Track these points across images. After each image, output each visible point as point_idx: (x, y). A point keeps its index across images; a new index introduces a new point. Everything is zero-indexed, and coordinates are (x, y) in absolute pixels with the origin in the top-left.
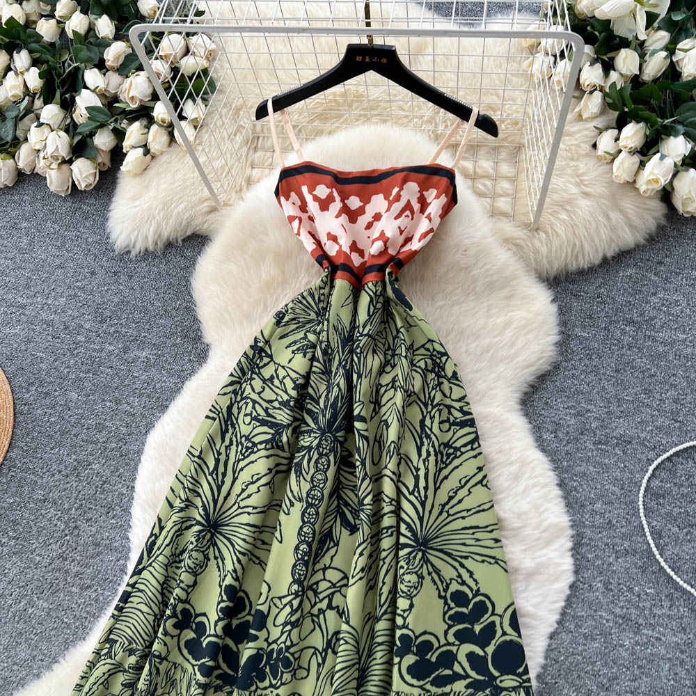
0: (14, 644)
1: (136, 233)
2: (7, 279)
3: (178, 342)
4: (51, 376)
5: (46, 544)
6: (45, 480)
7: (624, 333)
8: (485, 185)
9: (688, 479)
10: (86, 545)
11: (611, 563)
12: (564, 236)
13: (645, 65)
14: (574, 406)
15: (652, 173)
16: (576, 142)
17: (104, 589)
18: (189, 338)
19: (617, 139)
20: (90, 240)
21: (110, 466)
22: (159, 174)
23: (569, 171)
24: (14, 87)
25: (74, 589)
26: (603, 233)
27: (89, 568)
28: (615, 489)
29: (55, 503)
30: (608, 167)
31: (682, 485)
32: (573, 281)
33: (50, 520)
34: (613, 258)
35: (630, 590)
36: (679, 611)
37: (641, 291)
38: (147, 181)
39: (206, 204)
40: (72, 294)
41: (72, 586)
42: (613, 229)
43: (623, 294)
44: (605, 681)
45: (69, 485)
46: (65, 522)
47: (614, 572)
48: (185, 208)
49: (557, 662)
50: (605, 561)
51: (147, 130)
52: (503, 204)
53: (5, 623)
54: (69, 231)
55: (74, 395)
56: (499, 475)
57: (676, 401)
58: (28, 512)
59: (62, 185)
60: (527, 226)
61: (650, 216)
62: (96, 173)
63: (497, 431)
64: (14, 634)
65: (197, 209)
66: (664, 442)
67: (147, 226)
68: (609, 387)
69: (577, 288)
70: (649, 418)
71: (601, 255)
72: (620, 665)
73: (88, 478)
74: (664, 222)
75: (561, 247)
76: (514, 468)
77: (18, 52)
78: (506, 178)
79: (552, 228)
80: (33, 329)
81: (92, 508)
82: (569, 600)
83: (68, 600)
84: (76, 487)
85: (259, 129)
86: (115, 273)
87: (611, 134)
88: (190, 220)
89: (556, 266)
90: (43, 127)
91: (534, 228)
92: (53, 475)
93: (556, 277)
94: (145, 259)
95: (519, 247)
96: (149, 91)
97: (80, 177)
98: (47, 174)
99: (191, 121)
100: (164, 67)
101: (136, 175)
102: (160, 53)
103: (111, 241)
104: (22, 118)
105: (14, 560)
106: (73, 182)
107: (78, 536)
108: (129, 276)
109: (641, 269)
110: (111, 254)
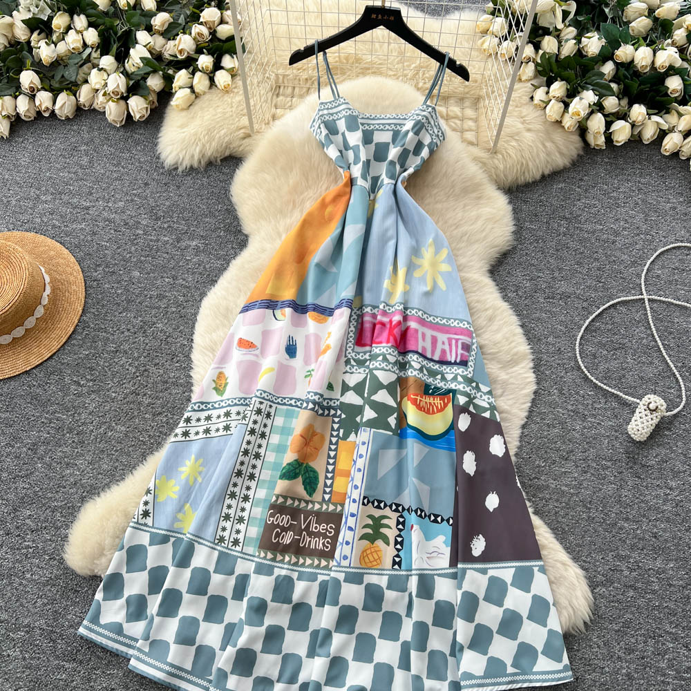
0: (97, 459)
1: (184, 152)
2: (72, 188)
3: (221, 234)
4: (115, 259)
5: (120, 384)
6: (115, 337)
8: (455, 124)
10: (155, 383)
11: (561, 377)
12: (514, 157)
13: (562, 48)
14: (528, 274)
15: (575, 108)
16: (519, 95)
17: (174, 414)
18: (231, 231)
19: (547, 93)
20: (142, 160)
21: (172, 324)
22: (202, 109)
23: (516, 114)
24: (75, 41)
25: (147, 416)
26: (541, 156)
27: (159, 400)
28: (562, 328)
29: (126, 353)
30: (543, 112)
31: (607, 324)
32: (522, 192)
33: (122, 366)
34: (549, 175)
35: (577, 393)
36: (611, 405)
37: (569, 198)
38: (192, 114)
39: (242, 131)
40: (130, 199)
42: (548, 154)
43: (557, 200)
44: (564, 454)
45: (137, 340)
46: (136, 367)
47: (565, 382)
48: (225, 134)
49: (529, 443)
50: (559, 375)
51: (192, 76)
52: (470, 136)
53: (88, 444)
54: (123, 153)
55: (136, 274)
56: (479, 317)
57: (599, 269)
58: (103, 360)
59: (119, 116)
60: (488, 150)
61: (572, 146)
62: (147, 108)
63: (476, 289)
64: (96, 452)
65: (236, 134)
66: (593, 296)
67: (194, 147)
68: (552, 261)
69: (525, 196)
71: (541, 173)
72: (574, 442)
73: (153, 334)
74: (582, 153)
75: (513, 165)
76: (490, 312)
77: (79, 15)
78: (471, 119)
79: (506, 152)
80: (97, 225)
81: (158, 356)
82: (533, 401)
83: (143, 424)
84: (143, 341)
85: (281, 80)
86: (165, 184)
87: (543, 90)
88: (229, 143)
89: (510, 179)
90: (102, 71)
91: (494, 151)
92: (123, 333)
93: (510, 187)
94: (190, 174)
95: (484, 164)
96: (194, 47)
97: (135, 109)
98: (107, 107)
99: (227, 70)
100: (205, 30)
101: (183, 110)
102: (201, 20)
103: (160, 161)
104: (81, 66)
105: (93, 396)
106: (129, 114)
107: (148, 377)
108: (177, 186)
109: (569, 183)
110: (161, 170)
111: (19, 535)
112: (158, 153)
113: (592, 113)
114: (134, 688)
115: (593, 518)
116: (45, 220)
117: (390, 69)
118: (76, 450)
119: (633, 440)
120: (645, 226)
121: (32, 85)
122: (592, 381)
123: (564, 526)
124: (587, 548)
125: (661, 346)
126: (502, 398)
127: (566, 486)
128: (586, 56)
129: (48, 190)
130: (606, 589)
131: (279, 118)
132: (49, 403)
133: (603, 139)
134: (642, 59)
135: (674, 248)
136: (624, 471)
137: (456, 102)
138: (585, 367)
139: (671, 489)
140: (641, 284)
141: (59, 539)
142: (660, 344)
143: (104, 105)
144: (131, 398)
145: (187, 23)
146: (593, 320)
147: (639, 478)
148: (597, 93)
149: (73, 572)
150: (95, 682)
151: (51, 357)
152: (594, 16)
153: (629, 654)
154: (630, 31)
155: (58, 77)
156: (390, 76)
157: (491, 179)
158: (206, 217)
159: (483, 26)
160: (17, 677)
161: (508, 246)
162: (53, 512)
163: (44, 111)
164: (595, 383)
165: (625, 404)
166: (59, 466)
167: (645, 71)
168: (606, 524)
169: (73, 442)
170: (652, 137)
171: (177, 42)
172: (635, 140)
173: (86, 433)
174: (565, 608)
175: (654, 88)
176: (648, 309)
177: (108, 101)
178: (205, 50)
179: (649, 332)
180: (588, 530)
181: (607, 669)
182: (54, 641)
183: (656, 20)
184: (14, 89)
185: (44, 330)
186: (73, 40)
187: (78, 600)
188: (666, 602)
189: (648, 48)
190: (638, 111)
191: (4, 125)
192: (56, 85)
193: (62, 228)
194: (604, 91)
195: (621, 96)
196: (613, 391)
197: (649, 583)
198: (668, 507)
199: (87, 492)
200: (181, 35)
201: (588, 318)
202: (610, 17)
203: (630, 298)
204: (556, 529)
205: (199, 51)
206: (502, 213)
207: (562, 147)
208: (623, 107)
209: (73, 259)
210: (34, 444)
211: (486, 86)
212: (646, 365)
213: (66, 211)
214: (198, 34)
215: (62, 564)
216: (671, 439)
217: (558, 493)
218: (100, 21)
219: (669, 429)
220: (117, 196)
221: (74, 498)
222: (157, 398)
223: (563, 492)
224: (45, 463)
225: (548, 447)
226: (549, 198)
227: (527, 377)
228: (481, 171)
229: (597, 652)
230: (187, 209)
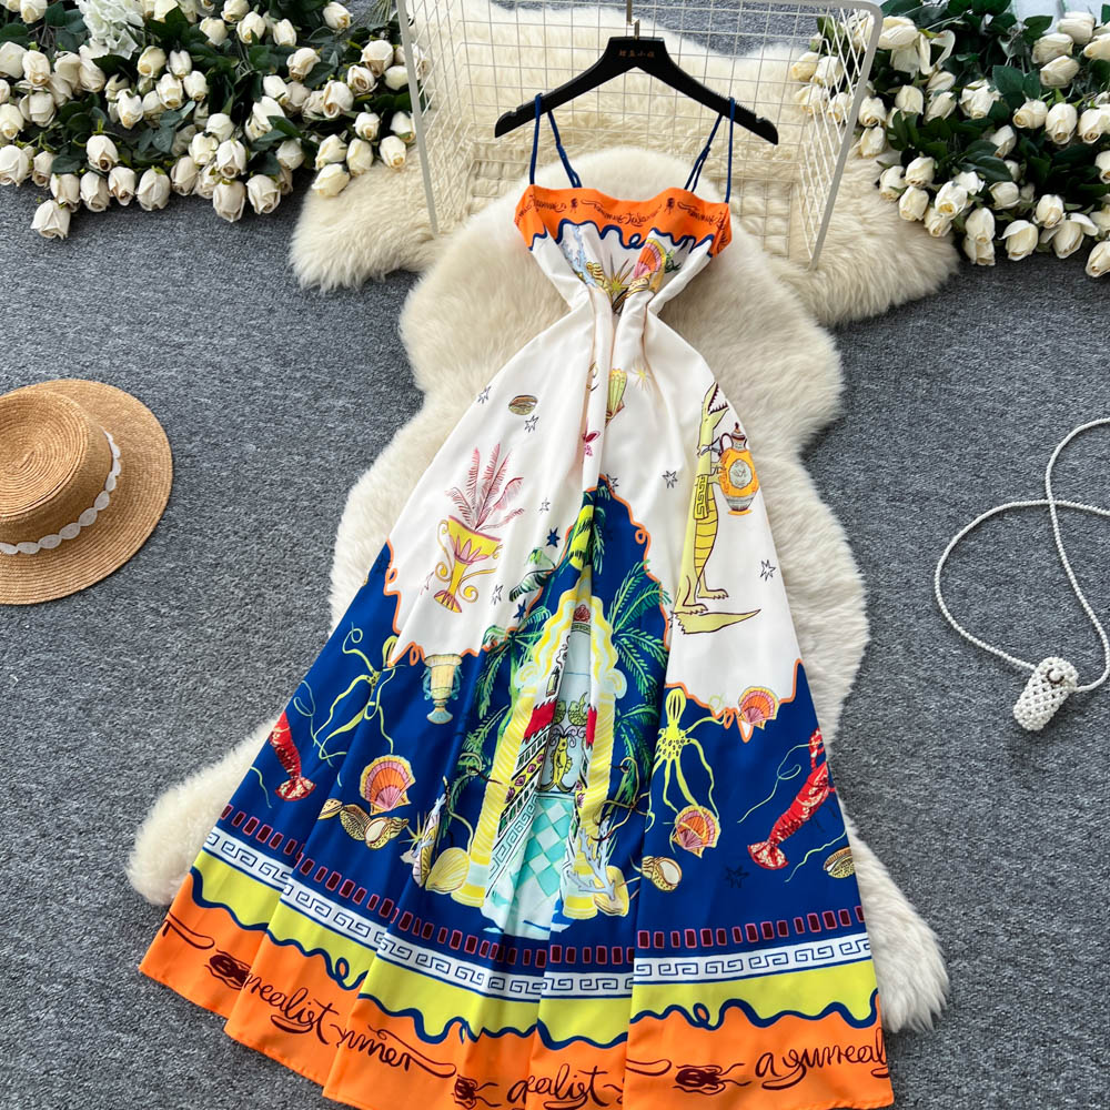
1: (331, 262)
2: (158, 315)
3: (383, 389)
4: (220, 425)
5: (221, 615)
7: (916, 386)
8: (755, 223)
9: (994, 536)
10: (273, 615)
11: (911, 624)
12: (846, 276)
13: (929, 105)
14: (863, 461)
15: (944, 199)
16: (857, 179)
17: (300, 664)
18: (397, 385)
19: (903, 175)
20: (266, 273)
21: (302, 526)
22: (360, 196)
23: (851, 208)
24: (170, 91)
25: (258, 664)
26: (890, 276)
27: (278, 641)
28: (914, 548)
29: (231, 568)
30: (894, 206)
31: (987, 543)
32: (858, 332)
33: (224, 587)
34: (902, 306)
35: (935, 652)
36: (989, 672)
37: (934, 342)
38: (345, 203)
39: (419, 231)
41: (257, 661)
42: (901, 272)
43: (914, 345)
44: (910, 746)
45: (248, 548)
46: (245, 590)
47: (915, 633)
48: (394, 234)
49: (854, 728)
50: (905, 622)
51: (345, 145)
52: (777, 242)
53: (169, 704)
54: (238, 262)
55: (251, 447)
57: (978, 456)
58: (195, 578)
59: (233, 207)
60: (805, 265)
61: (940, 261)
62: (276, 193)
63: (777, 481)
64: (181, 717)
65: (409, 236)
66: (966, 498)
67: (345, 255)
68: (901, 442)
69: (862, 338)
70: (948, 474)
71: (888, 302)
72: (926, 729)
73: (273, 539)
74: (955, 271)
75: (844, 288)
76: (799, 519)
77: (178, 52)
78: (779, 216)
79: (834, 268)
80: (194, 372)
82: (864, 661)
83: (252, 677)
84: (258, 550)
85: (482, 153)
86: (300, 311)
87: (895, 171)
88: (400, 249)
89: (838, 310)
90: (210, 138)
91: (814, 267)
92: (227, 537)
93: (838, 324)
94: (338, 296)
95: (797, 286)
96: (350, 100)
97: (258, 195)
98: (215, 193)
99: (401, 137)
100: (367, 75)
101: (330, 197)
102: (363, 59)
103: (295, 275)
104: (179, 129)
105: (178, 632)
106: (248, 203)
107: (262, 604)
108: (317, 315)
109: (934, 320)
110: (294, 290)
111: (60, 838)
112: (291, 263)
113: (974, 207)
115: (952, 851)
116: (117, 363)
117: (654, 137)
118: (150, 713)
119: (1022, 729)
120: (1055, 390)
121: (104, 158)
122: (959, 633)
123: (904, 860)
125: (1074, 581)
126: (812, 655)
127: (911, 797)
128: (969, 118)
129: (121, 317)
130: (969, 963)
131: (476, 211)
132: (113, 640)
133: (991, 249)
134: (1059, 122)
135: (1102, 425)
136: (1006, 777)
137: (757, 189)
138: (949, 611)
139: (1081, 809)
140: (1044, 482)
141: (120, 846)
142: (1072, 577)
143: (211, 189)
144: (235, 636)
145: (340, 65)
146: (964, 537)
147: (1029, 788)
148: (984, 177)
149: (140, 898)
150: (164, 1065)
151: (117, 571)
152: (984, 54)
153: (1002, 1068)
154: (1042, 79)
155: (144, 147)
156: (654, 147)
157: (809, 311)
158: (360, 363)
159: (804, 69)
160: (48, 1053)
161: (832, 417)
162: (113, 805)
163: (122, 198)
164: (963, 637)
165: (1011, 671)
166: (123, 736)
167: (1063, 143)
168: (973, 860)
169: (146, 700)
170: (1071, 248)
171: (324, 93)
172: (1044, 253)
173: (166, 688)
174: (903, 988)
175: (1079, 168)
176: (1055, 521)
177: (218, 183)
178: (366, 106)
179: (1054, 558)
180: (944, 869)
181: (965, 1090)
182: (107, 1001)
183: (1084, 61)
184: (77, 164)
185: (109, 530)
186: (168, 90)
187: (144, 939)
188: (1066, 988)
189: (1069, 106)
190: (1050, 206)
191: (62, 218)
192: (140, 158)
193: (143, 376)
194: (994, 174)
195: (1022, 182)
196: (992, 649)
197: (1039, 956)
198: (1075, 837)
199: (164, 778)
200: (330, 82)
201: (956, 533)
202: (1010, 56)
203: (1026, 503)
204: (892, 864)
205: (358, 107)
206: (822, 363)
207: (924, 262)
208: (1024, 199)
209: (156, 423)
210: (88, 702)
211: (805, 164)
212: (1048, 610)
213: (149, 350)
214: (358, 80)
215: (122, 884)
216: (1084, 730)
217: (897, 809)
218: (210, 61)
219: (1082, 714)
220: (226, 328)
221: (144, 786)
222: (276, 638)
223: (905, 806)
224: (102, 731)
225: (883, 736)
226: (902, 342)
227: (854, 624)
228: (792, 296)
229: (950, 1062)
230: (332, 350)
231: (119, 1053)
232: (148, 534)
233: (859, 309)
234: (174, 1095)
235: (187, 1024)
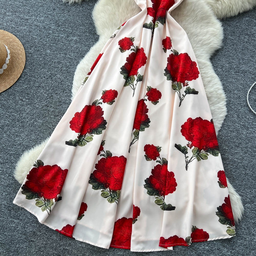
0: (30, 134)
2: (20, 9)
3: (87, 34)
4: (39, 44)
5: (40, 101)
6: (39, 80)
10: (56, 102)
11: (240, 109)
12: (227, 3)
14: (228, 61)
18: (92, 33)
21: (64, 76)
26: (240, 3)
27: (57, 110)
28: (241, 87)
29: (43, 88)
32: (228, 21)
33: (41, 93)
34: (242, 13)
35: (246, 117)
37: (251, 25)
40: (46, 16)
41: (51, 115)
42: (243, 3)
43: (245, 26)
44: (237, 144)
45: (48, 82)
46: (47, 94)
47: (240, 112)
50: (238, 108)
53: (26, 127)
55: (49, 51)
58: (33, 90)
64: (29, 131)
68: (239, 55)
69: (229, 23)
70: (252, 65)
71: (238, 11)
72: (242, 139)
73: (55, 79)
75: (226, 7)
76: (209, 78)
80: (32, 28)
82: (225, 120)
83: (50, 120)
84: (51, 82)
86: (63, 10)
89: (223, 14)
92: (42, 78)
93: (223, 18)
94: (74, 5)
95: (212, 6)
105: (28, 106)
108: (68, 11)
109: (251, 18)
110: (61, 3)
114: (43, 232)
116: (8, 24)
118: (21, 130)
123: (234, 176)
124: (244, 186)
127: (237, 158)
129: (9, 10)
130: (250, 205)
132: (9, 108)
138: (251, 105)
141: (13, 167)
144: (45, 108)
150: (27, 228)
151: (10, 88)
157: (215, 14)
158: (81, 26)
161: (220, 47)
162: (10, 156)
164: (254, 113)
166: (13, 136)
168: (253, 177)
169: (20, 126)
173: (25, 122)
180: (245, 179)
181: (247, 239)
182: (10, 211)
185: (7, 75)
193: (16, 28)
199: (25, 148)
204: (230, 177)
206: (218, 31)
209: (20, 43)
210: (3, 126)
213: (18, 20)
215: (14, 178)
220: (41, 14)
221: (19, 150)
222: (56, 109)
223: (235, 161)
224: (7, 134)
225: (230, 141)
226: (241, 24)
227: (223, 109)
228: (210, 9)
229: (244, 231)
230: (72, 22)
231: (14, 225)
232: (19, 77)
233: (229, 13)
234: (29, 236)
235: (33, 217)
